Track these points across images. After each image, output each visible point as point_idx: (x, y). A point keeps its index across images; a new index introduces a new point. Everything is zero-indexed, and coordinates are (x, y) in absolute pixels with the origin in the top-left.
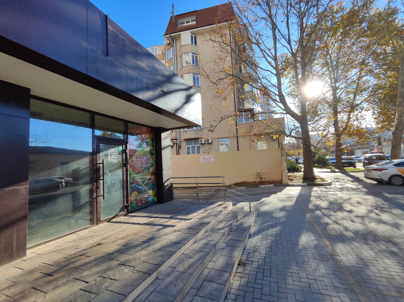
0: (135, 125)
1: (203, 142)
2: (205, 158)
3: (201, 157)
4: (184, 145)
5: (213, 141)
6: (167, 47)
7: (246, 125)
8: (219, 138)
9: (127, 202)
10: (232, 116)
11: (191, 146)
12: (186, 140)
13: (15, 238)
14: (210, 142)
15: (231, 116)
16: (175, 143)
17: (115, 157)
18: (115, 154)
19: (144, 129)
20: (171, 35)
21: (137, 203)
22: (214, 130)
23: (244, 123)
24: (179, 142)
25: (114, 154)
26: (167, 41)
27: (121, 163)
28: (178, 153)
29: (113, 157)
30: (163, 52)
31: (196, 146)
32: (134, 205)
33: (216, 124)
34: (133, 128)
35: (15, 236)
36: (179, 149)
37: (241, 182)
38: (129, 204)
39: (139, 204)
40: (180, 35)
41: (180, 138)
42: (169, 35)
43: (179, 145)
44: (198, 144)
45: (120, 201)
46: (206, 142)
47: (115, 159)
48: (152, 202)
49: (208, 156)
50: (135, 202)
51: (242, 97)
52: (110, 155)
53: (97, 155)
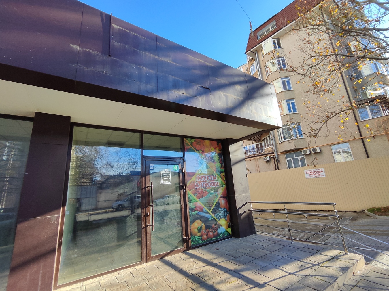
0: (194, 140)
1: (308, 152)
2: (311, 172)
3: (305, 171)
4: (283, 159)
5: (323, 149)
6: (250, 63)
7: (376, 120)
8: (331, 145)
9: (187, 234)
10: (345, 110)
11: (292, 159)
12: (285, 152)
13: (41, 275)
14: (318, 150)
15: (341, 111)
16: (272, 157)
17: (169, 179)
18: (169, 174)
19: (207, 142)
20: (252, 50)
21: (201, 236)
22: (317, 134)
23: (371, 118)
24: (276, 156)
25: (167, 175)
26: (249, 58)
27: (178, 186)
28: (277, 168)
29: (166, 179)
30: (247, 69)
31: (299, 158)
32: (197, 238)
33: (319, 126)
34: (192, 144)
35: (41, 272)
36: (277, 163)
37: (383, 206)
38: (190, 236)
39: (205, 236)
40: (261, 46)
41: (277, 151)
42: (250, 51)
43: (277, 158)
44: (301, 156)
45: (177, 233)
46: (312, 152)
47: (169, 181)
48: (223, 235)
49: (315, 169)
50: (199, 234)
51: (358, 82)
52: (163, 176)
53: (147, 177)
